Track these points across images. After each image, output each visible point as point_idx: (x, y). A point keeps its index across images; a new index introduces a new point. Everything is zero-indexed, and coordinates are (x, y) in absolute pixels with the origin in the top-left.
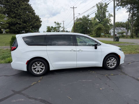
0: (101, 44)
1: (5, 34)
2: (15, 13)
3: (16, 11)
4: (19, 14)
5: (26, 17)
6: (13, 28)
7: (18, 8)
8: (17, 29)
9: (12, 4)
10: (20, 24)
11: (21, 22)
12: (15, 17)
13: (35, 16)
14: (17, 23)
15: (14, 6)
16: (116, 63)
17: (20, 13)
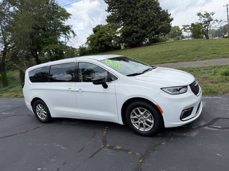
0: (117, 79)
1: (124, 49)
2: (130, 16)
3: (132, 14)
4: (135, 17)
5: (145, 18)
6: (129, 40)
7: (134, 8)
8: (133, 40)
9: (127, 4)
10: (137, 32)
11: (139, 29)
12: (131, 23)
13: (159, 12)
14: (134, 31)
15: (130, 5)
16: (153, 122)
17: (137, 14)
